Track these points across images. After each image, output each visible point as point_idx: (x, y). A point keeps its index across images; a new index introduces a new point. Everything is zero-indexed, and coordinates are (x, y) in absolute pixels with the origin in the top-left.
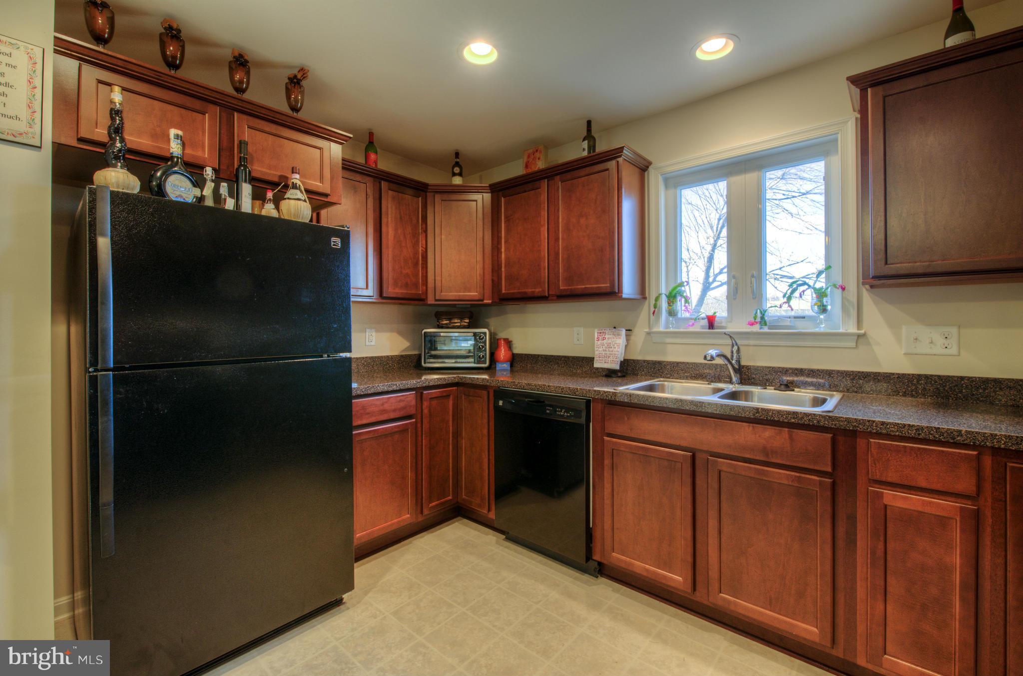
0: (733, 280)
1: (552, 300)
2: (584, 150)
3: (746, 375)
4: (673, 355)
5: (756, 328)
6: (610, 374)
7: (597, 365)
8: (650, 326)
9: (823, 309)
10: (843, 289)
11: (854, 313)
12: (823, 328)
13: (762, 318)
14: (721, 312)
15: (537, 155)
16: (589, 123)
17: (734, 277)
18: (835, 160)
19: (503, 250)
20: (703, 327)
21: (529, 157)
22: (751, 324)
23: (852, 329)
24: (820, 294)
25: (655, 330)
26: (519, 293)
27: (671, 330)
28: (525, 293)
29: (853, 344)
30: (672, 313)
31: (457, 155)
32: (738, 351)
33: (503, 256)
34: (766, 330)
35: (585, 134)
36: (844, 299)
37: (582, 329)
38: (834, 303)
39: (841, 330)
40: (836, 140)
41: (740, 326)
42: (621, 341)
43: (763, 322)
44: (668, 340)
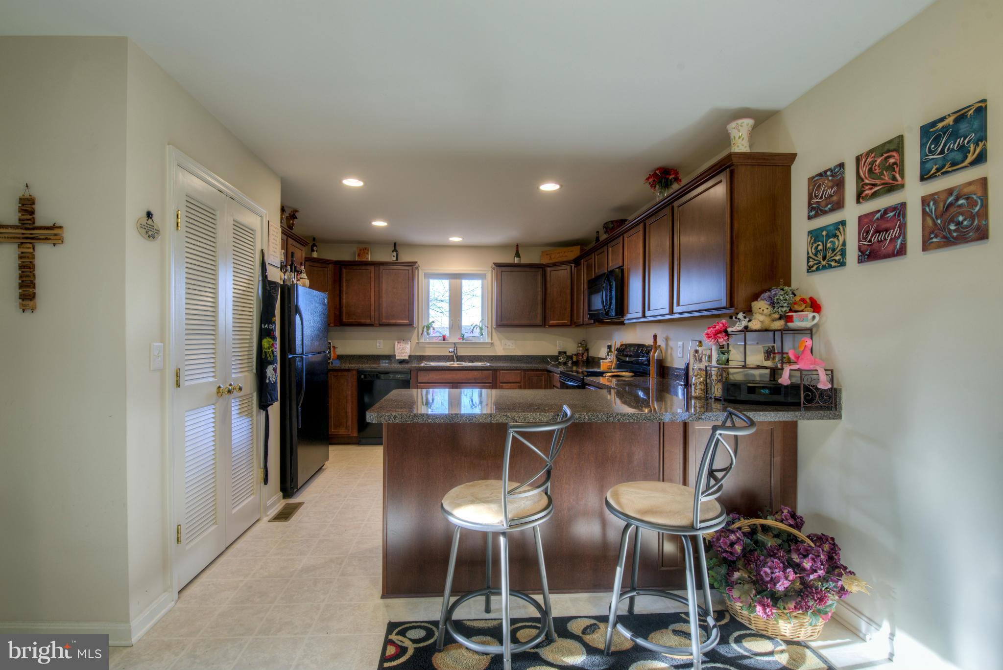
0: (452, 322)
1: (376, 326)
2: (394, 256)
3: (460, 358)
4: (429, 352)
5: (461, 341)
6: (402, 362)
7: (397, 357)
8: (418, 339)
9: (482, 334)
10: (488, 327)
11: (490, 336)
12: (482, 341)
13: (463, 337)
14: (447, 333)
15: (366, 251)
16: (395, 244)
17: (452, 320)
18: (485, 281)
19: (344, 297)
20: (440, 340)
21: (360, 250)
22: (459, 339)
23: (490, 341)
24: (481, 329)
25: (421, 341)
26: (356, 322)
27: (428, 341)
28: (360, 322)
29: (490, 346)
30: (428, 334)
31: (314, 239)
32: (457, 349)
33: (344, 301)
34: (464, 341)
35: (393, 249)
36: (488, 331)
37: (382, 341)
38: (485, 333)
39: (487, 341)
40: (486, 275)
41: (455, 340)
42: (408, 346)
43: (463, 338)
44: (427, 346)
